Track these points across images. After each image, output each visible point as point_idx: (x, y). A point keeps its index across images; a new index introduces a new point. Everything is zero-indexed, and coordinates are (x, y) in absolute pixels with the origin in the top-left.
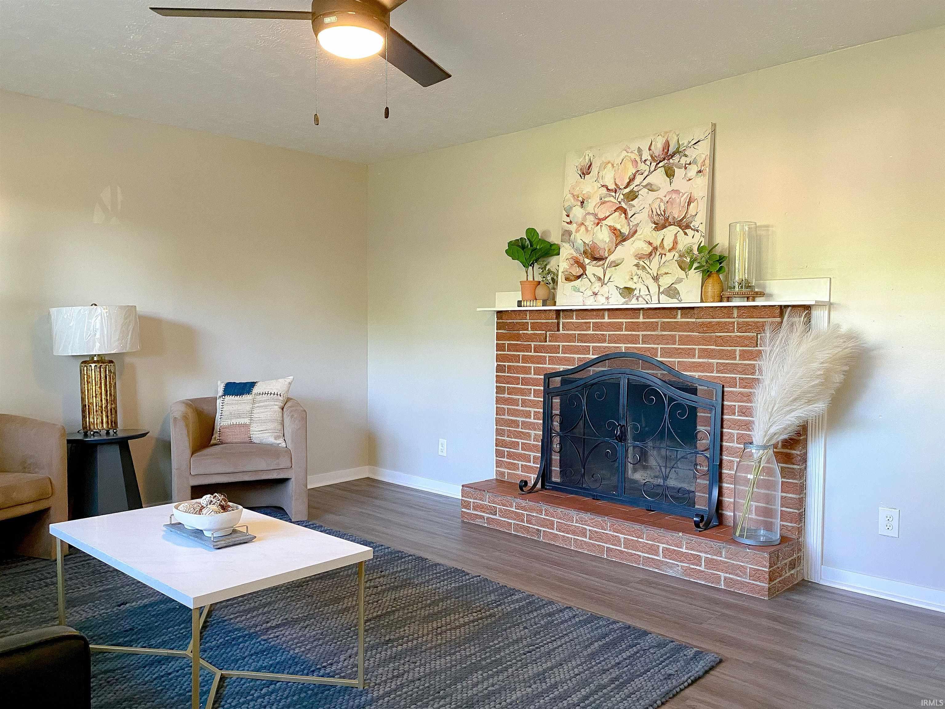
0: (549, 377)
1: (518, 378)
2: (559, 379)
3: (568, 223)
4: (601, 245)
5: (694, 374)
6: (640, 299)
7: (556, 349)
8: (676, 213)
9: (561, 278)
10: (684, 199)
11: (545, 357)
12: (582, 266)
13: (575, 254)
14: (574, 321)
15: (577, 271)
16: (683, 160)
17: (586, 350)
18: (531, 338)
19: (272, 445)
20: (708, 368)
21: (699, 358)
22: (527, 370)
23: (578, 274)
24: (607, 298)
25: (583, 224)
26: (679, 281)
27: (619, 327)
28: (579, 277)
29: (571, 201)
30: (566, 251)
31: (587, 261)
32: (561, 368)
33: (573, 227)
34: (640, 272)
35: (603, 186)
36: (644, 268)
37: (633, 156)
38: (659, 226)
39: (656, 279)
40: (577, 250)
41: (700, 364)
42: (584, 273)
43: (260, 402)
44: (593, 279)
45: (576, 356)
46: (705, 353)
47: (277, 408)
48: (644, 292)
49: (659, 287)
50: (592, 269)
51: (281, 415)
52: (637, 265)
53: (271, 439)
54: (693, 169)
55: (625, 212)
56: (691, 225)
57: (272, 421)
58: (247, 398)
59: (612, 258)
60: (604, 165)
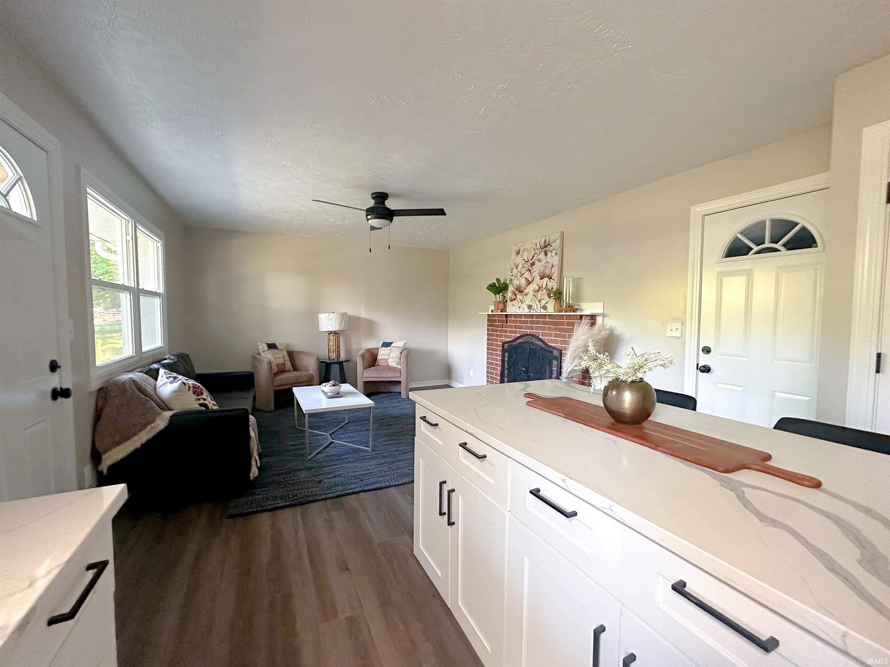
0: (504, 343)
1: (494, 344)
2: (507, 344)
3: (512, 276)
4: (522, 285)
5: (552, 344)
6: (534, 310)
7: (506, 332)
8: (547, 272)
9: (508, 300)
10: (550, 266)
11: (503, 335)
12: (516, 295)
13: (513, 290)
14: (513, 319)
15: (514, 297)
16: (551, 248)
17: (516, 332)
18: (498, 326)
19: (395, 367)
20: (556, 342)
21: (554, 337)
22: (496, 340)
23: (515, 298)
24: (523, 309)
25: (516, 276)
26: (547, 302)
27: (527, 322)
28: (514, 300)
29: (513, 266)
30: (511, 288)
31: (517, 293)
32: (508, 340)
33: (513, 278)
34: (534, 298)
35: (524, 260)
36: (536, 296)
37: (534, 246)
38: (542, 278)
39: (540, 302)
40: (514, 288)
41: (554, 340)
42: (516, 298)
43: (393, 350)
44: (519, 301)
45: (513, 335)
46: (556, 335)
47: (399, 353)
48: (536, 307)
49: (541, 304)
50: (519, 296)
51: (400, 355)
52: (533, 295)
53: (395, 365)
54: (554, 252)
55: (530, 271)
56: (552, 277)
57: (396, 358)
58: (389, 348)
59: (525, 292)
60: (524, 251)
